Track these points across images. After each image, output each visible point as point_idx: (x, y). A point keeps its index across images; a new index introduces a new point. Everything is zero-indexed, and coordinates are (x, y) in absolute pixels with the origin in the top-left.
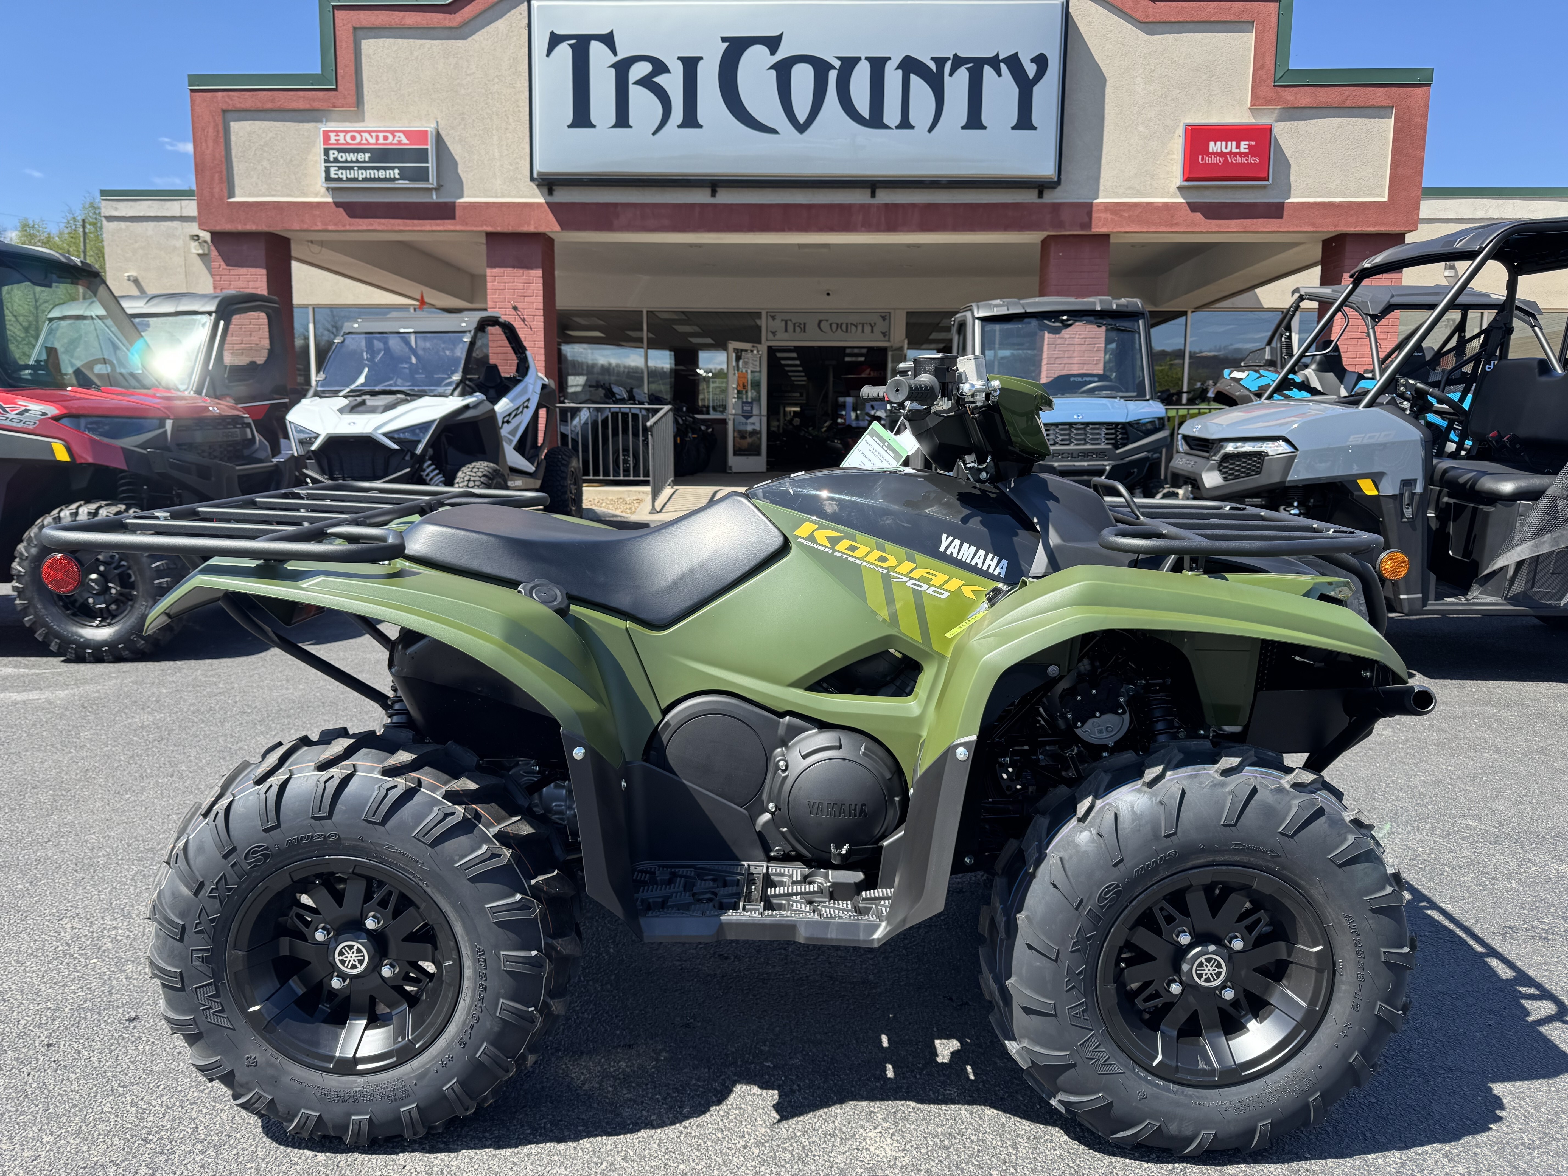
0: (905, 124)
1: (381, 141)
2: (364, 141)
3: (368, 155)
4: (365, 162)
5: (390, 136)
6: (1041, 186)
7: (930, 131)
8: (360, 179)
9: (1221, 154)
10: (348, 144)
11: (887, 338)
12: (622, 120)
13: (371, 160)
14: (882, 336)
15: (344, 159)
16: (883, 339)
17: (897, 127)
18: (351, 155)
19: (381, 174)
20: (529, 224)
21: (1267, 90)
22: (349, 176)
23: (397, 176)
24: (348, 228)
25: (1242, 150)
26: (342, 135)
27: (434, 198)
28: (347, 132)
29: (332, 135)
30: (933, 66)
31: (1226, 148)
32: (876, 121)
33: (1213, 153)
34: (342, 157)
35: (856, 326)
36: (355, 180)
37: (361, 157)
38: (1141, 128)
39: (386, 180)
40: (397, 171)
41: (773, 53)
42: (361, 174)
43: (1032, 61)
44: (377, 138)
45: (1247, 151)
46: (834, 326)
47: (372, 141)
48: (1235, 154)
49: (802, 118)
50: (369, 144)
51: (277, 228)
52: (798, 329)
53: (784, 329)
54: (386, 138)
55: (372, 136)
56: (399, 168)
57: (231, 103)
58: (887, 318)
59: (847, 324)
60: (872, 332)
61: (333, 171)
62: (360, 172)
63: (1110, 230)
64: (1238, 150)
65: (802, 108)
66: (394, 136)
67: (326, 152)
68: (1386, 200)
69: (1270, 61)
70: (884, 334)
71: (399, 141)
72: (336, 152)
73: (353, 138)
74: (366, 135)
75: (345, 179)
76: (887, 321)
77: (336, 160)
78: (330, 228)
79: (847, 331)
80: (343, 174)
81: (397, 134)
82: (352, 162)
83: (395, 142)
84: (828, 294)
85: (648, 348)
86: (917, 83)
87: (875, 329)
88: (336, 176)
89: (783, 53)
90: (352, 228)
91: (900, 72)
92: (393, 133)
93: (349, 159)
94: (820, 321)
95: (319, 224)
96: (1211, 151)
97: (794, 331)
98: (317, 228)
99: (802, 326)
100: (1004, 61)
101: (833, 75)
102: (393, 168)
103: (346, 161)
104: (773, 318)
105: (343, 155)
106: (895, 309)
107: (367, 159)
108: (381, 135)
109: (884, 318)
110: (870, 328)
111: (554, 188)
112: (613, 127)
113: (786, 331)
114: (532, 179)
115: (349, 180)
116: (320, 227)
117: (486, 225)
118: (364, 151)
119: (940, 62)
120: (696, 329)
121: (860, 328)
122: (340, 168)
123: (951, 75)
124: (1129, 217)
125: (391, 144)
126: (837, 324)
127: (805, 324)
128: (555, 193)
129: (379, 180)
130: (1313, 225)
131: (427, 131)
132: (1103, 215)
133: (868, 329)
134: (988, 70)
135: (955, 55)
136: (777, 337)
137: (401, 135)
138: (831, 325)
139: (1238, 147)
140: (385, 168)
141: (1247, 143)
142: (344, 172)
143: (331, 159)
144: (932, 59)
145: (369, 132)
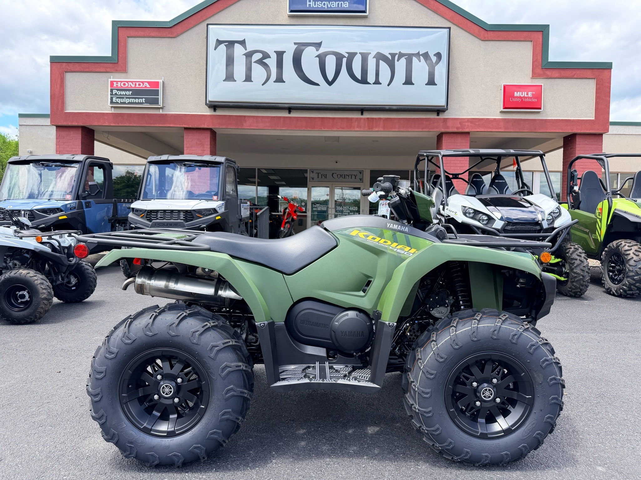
0: (377, 82)
1: (137, 86)
2: (129, 86)
3: (131, 92)
4: (129, 95)
5: (141, 84)
6: (439, 111)
7: (388, 85)
8: (127, 103)
9: (520, 97)
10: (122, 87)
11: (362, 181)
12: (248, 78)
13: (132, 94)
14: (360, 180)
15: (120, 94)
16: (360, 181)
17: (374, 84)
18: (123, 92)
19: (137, 101)
20: (204, 124)
21: (539, 71)
22: (121, 101)
23: (144, 102)
24: (120, 125)
25: (529, 96)
26: (119, 83)
27: (161, 112)
28: (121, 82)
29: (115, 83)
30: (390, 57)
31: (522, 95)
32: (364, 81)
33: (516, 97)
34: (119, 93)
35: (349, 176)
36: (124, 103)
37: (127, 93)
38: (483, 86)
39: (138, 103)
40: (144, 99)
41: (317, 50)
42: (127, 101)
43: (435, 55)
44: (136, 84)
45: (531, 96)
46: (339, 176)
47: (133, 86)
48: (526, 98)
49: (330, 78)
50: (131, 87)
51: (87, 124)
52: (323, 177)
53: (317, 177)
54: (139, 85)
55: (133, 84)
56: (145, 98)
57: (69, 68)
58: (362, 172)
59: (345, 175)
60: (355, 178)
61: (114, 99)
62: (127, 99)
63: (470, 130)
64: (527, 96)
65: (330, 74)
66: (143, 84)
67: (112, 91)
68: (594, 119)
69: (539, 58)
70: (361, 179)
71: (146, 87)
72: (116, 91)
73: (124, 84)
74: (130, 83)
75: (119, 102)
76: (362, 174)
77: (116, 94)
78: (112, 125)
79: (344, 178)
80: (119, 101)
81: (145, 83)
82: (123, 95)
83: (144, 86)
84: (337, 162)
85: (258, 186)
86: (382, 64)
87: (356, 177)
88: (116, 101)
89: (322, 50)
90: (122, 125)
91: (375, 59)
92: (143, 82)
93: (122, 94)
94: (333, 174)
95: (107, 123)
96: (515, 96)
97: (322, 178)
98: (106, 125)
99: (325, 176)
100: (422, 55)
101: (345, 60)
102: (142, 98)
103: (121, 95)
104: (313, 172)
105: (119, 92)
106: (365, 169)
107: (130, 94)
108: (137, 83)
109: (360, 173)
111: (216, 108)
112: (244, 81)
113: (318, 177)
114: (206, 104)
115: (121, 103)
116: (107, 124)
117: (185, 125)
118: (129, 90)
119: (393, 55)
120: (279, 178)
121: (350, 176)
122: (117, 98)
123: (398, 61)
124: (479, 125)
125: (142, 87)
126: (340, 175)
127: (326, 175)
128: (217, 111)
129: (136, 103)
130: (562, 129)
131: (158, 82)
132: (467, 124)
133: (353, 177)
134: (415, 59)
135: (400, 52)
136: (314, 180)
137: (147, 83)
138: (337, 175)
139: (527, 94)
140: (138, 98)
141: (531, 93)
142: (119, 99)
143: (114, 94)
144: (389, 54)
145: (132, 82)
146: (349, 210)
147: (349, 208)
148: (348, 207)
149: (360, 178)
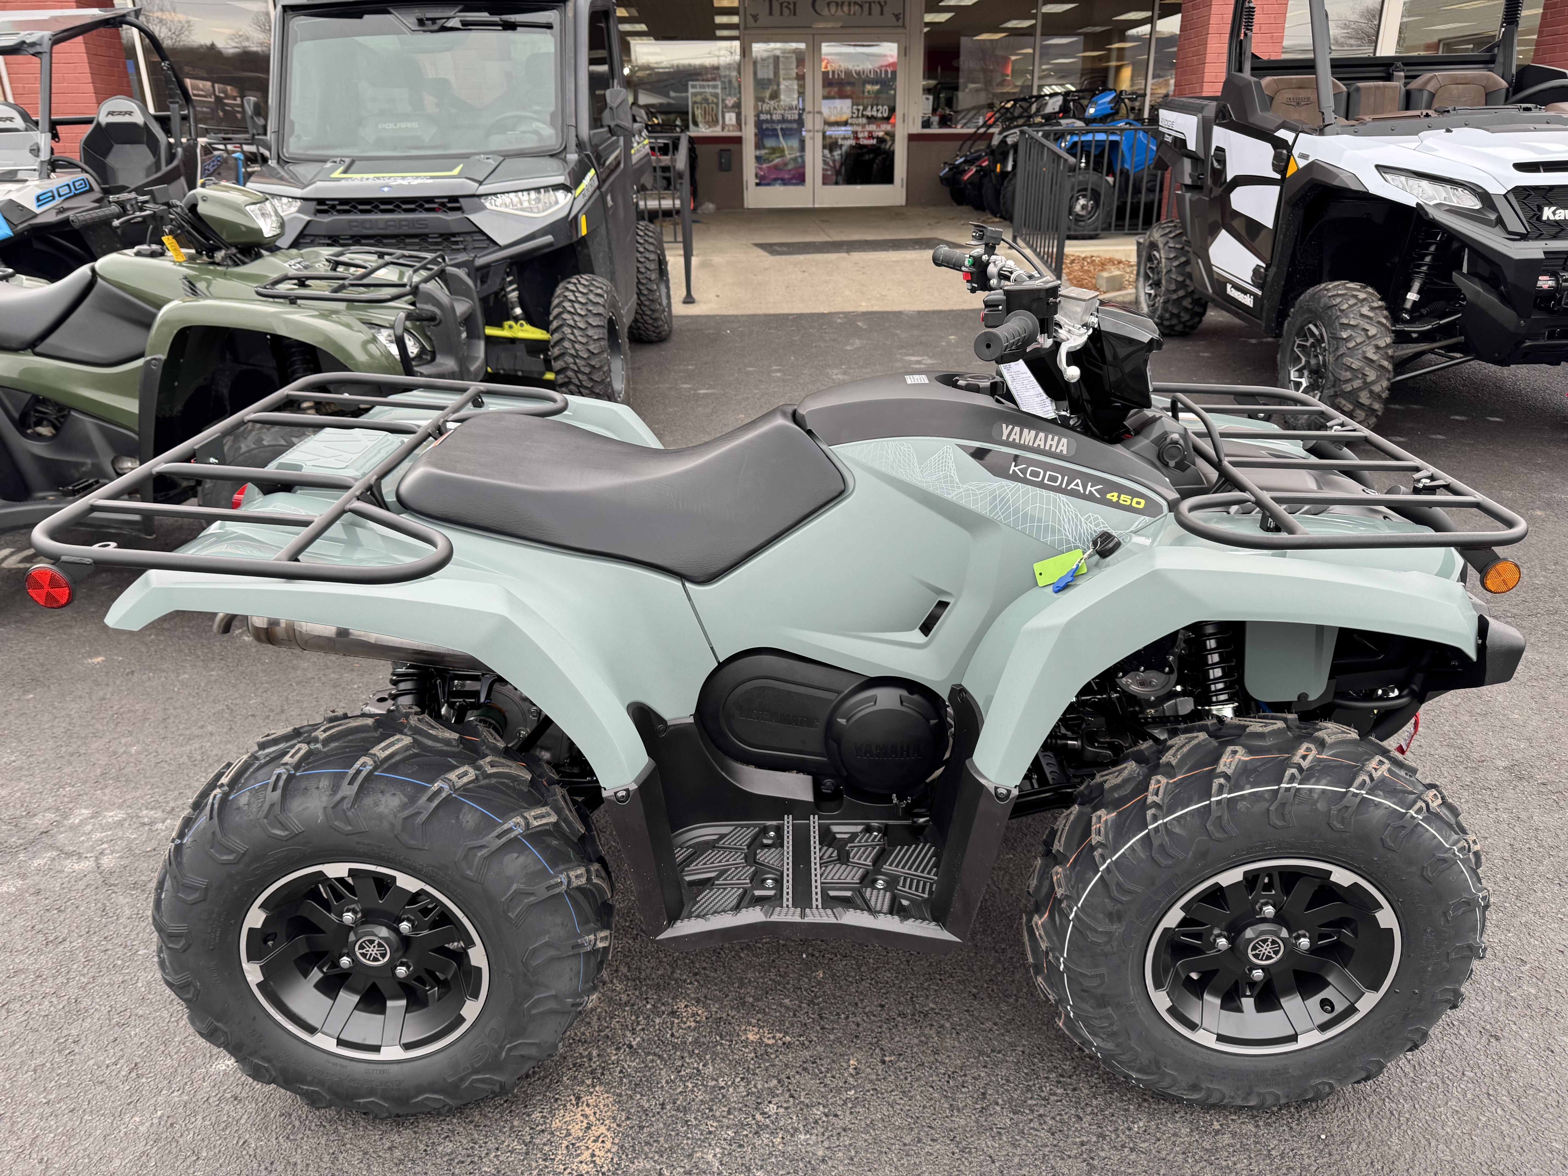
11: (900, 23)
14: (894, 19)
16: (895, 23)
35: (861, 7)
46: (833, 8)
52: (786, 11)
53: (767, 12)
60: (882, 14)
70: (897, 17)
79: (849, 14)
87: (885, 9)
97: (781, 14)
99: (791, 7)
110: (879, 8)
113: (771, 13)
121: (866, 6)
127: (795, 4)
133: (876, 9)
136: (759, 24)
146: (863, 116)
147: (865, 109)
148: (861, 108)
149: (896, 12)
